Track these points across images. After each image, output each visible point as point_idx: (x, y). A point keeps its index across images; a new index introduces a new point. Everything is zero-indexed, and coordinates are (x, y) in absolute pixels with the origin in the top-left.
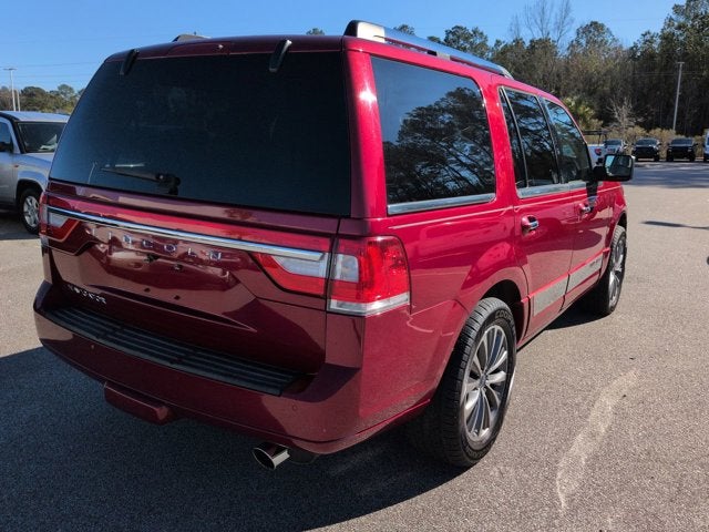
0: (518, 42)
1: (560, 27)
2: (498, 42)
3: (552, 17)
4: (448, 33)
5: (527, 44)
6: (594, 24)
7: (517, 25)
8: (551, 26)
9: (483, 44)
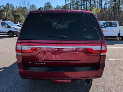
0: (20, 7)
1: (28, 5)
2: (17, 7)
3: (26, 3)
4: (6, 4)
5: (22, 8)
6: (33, 5)
7: (20, 4)
8: (26, 5)
9: (13, 7)
